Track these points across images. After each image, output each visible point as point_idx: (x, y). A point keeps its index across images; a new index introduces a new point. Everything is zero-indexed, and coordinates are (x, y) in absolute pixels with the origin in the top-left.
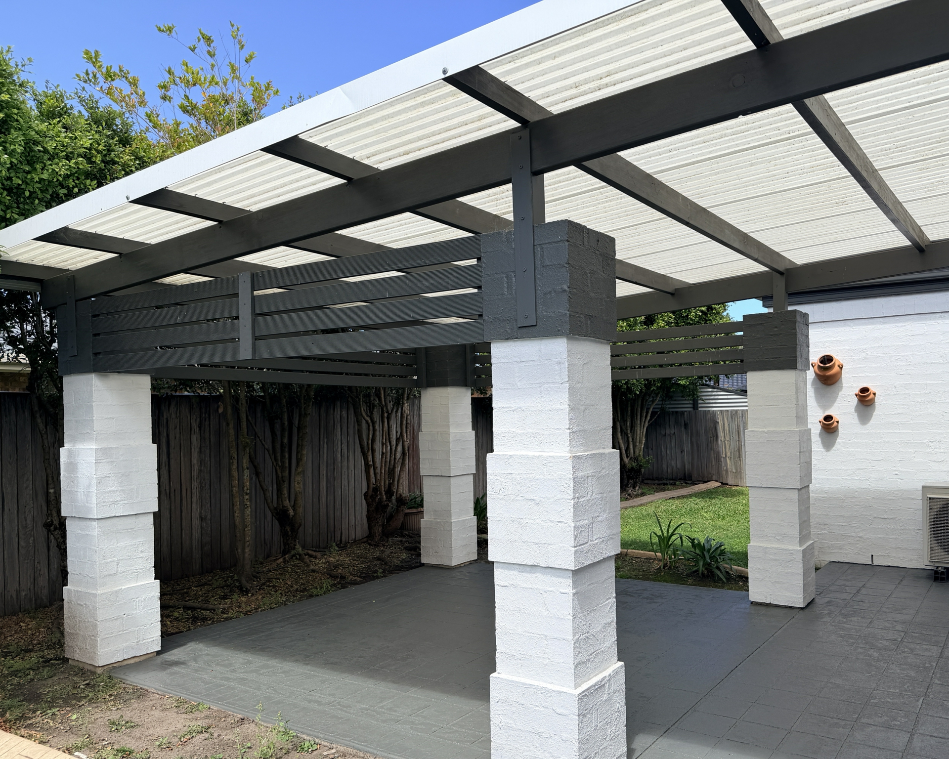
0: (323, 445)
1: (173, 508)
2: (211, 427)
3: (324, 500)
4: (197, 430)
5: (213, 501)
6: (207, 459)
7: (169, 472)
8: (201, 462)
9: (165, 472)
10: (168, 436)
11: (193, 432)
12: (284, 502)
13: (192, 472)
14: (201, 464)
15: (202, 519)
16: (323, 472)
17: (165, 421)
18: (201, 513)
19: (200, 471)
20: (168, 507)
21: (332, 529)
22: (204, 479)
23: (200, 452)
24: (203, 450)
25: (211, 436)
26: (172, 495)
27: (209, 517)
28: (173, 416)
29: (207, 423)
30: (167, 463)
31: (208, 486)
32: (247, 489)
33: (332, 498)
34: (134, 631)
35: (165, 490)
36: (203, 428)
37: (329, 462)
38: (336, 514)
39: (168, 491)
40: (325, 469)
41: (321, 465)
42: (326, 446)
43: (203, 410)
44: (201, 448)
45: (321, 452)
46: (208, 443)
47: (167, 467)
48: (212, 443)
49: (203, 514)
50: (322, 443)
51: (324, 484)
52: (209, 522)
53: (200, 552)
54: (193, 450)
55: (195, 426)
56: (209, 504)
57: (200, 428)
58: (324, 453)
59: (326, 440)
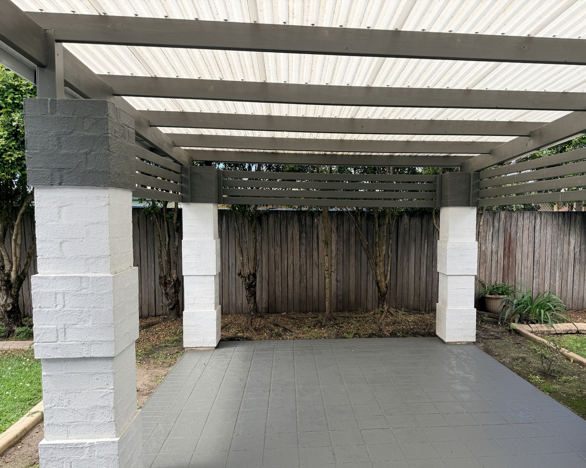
0: (424, 244)
1: (320, 273)
2: (344, 229)
3: (424, 279)
4: (335, 231)
5: (345, 272)
6: (341, 247)
7: (318, 253)
8: (337, 249)
9: (316, 253)
10: (318, 234)
11: (332, 232)
12: (378, 278)
13: (332, 254)
14: (337, 250)
15: (337, 281)
16: (424, 261)
17: (316, 225)
18: (337, 277)
19: (337, 254)
20: (317, 272)
21: (430, 299)
22: (339, 259)
23: (337, 243)
24: (338, 242)
25: (344, 234)
26: (320, 266)
27: (342, 280)
28: (321, 223)
29: (341, 227)
30: (317, 248)
31: (341, 262)
32: (327, 268)
33: (431, 279)
34: (202, 334)
35: (316, 263)
36: (339, 230)
37: (429, 255)
38: (433, 290)
39: (317, 264)
40: (425, 260)
41: (422, 257)
42: (426, 244)
43: (339, 220)
44: (337, 241)
45: (422, 248)
46: (342, 239)
47: (317, 251)
48: (344, 238)
49: (338, 278)
50: (423, 242)
51: (424, 269)
52: (342, 283)
53: (336, 300)
54: (332, 242)
55: (334, 229)
56: (342, 273)
57: (337, 229)
58: (424, 249)
59: (426, 241)
